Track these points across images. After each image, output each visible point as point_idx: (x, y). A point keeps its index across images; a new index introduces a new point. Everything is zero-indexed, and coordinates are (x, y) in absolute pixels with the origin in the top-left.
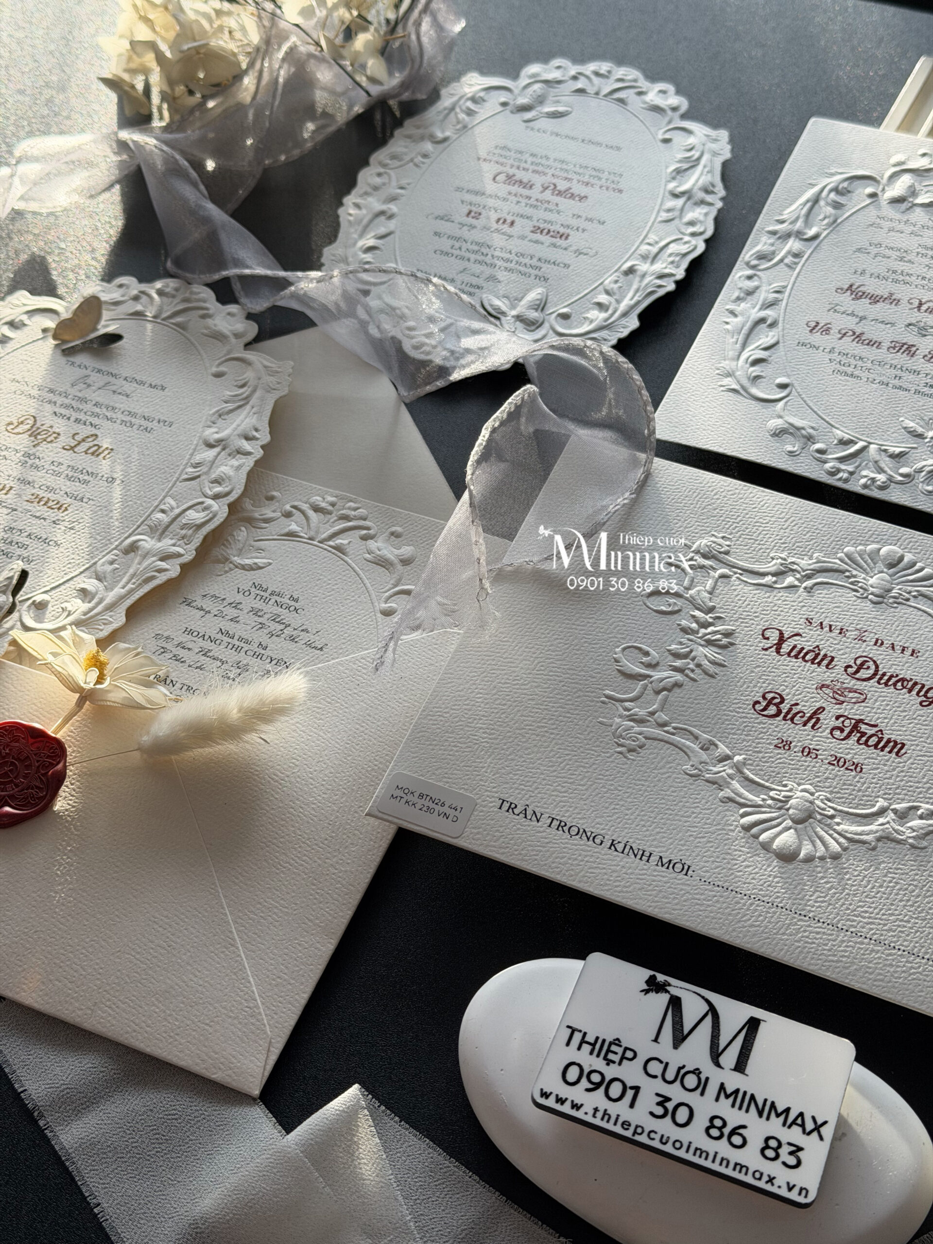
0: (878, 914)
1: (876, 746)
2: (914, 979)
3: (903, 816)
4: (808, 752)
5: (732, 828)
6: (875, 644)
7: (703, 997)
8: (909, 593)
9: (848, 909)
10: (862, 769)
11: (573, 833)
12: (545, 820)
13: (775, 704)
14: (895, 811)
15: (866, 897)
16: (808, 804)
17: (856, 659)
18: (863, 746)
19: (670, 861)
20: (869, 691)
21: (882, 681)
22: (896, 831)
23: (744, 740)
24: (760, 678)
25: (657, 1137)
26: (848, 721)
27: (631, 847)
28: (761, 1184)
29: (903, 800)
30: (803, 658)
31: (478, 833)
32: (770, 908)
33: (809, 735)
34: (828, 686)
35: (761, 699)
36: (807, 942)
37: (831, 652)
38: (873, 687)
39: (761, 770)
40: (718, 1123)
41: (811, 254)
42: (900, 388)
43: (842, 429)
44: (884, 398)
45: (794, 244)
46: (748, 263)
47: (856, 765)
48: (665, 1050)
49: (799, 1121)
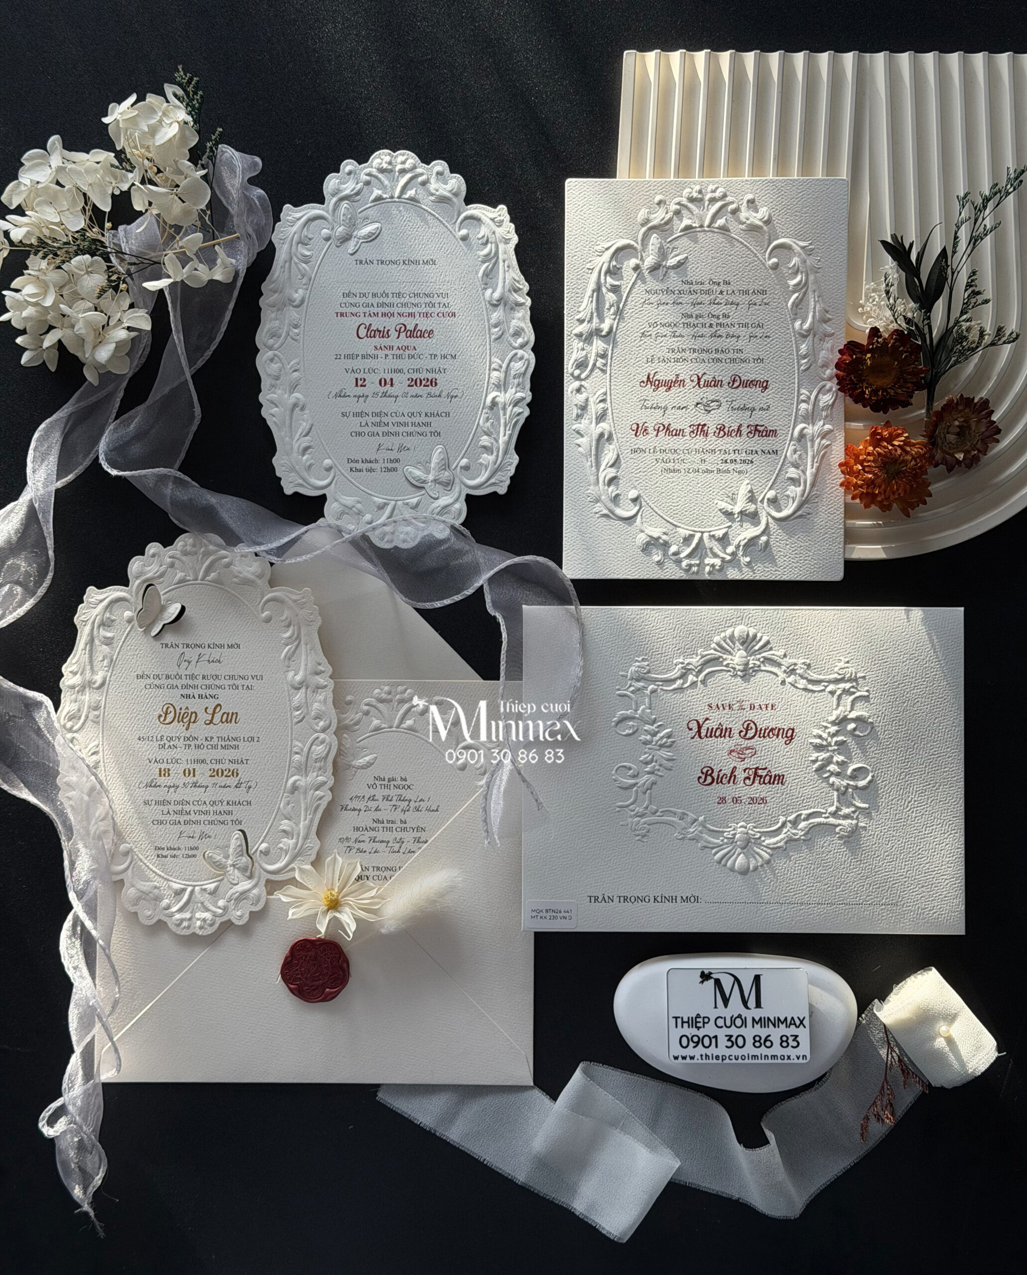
0: (797, 887)
1: (770, 782)
2: (824, 917)
3: (795, 823)
4: (736, 800)
5: (711, 864)
6: (751, 709)
7: (730, 974)
8: (759, 660)
9: (782, 890)
10: (766, 800)
11: (633, 901)
12: (616, 900)
13: (710, 775)
14: (790, 821)
15: (789, 880)
16: (745, 836)
17: (743, 725)
18: (763, 785)
19: (687, 897)
20: (756, 745)
21: (762, 735)
22: (794, 834)
23: (701, 806)
24: (696, 760)
25: (733, 1058)
26: (751, 771)
27: (665, 897)
29: (792, 812)
30: (715, 735)
31: (585, 921)
32: (744, 905)
33: (733, 789)
34: (734, 751)
35: (701, 775)
36: (768, 918)
37: (729, 725)
38: (757, 741)
39: (715, 822)
40: (757, 1039)
41: (612, 350)
42: (707, 471)
43: (682, 526)
44: (699, 485)
45: (598, 345)
46: (572, 374)
47: (762, 799)
48: (721, 1011)
49: (793, 1022)
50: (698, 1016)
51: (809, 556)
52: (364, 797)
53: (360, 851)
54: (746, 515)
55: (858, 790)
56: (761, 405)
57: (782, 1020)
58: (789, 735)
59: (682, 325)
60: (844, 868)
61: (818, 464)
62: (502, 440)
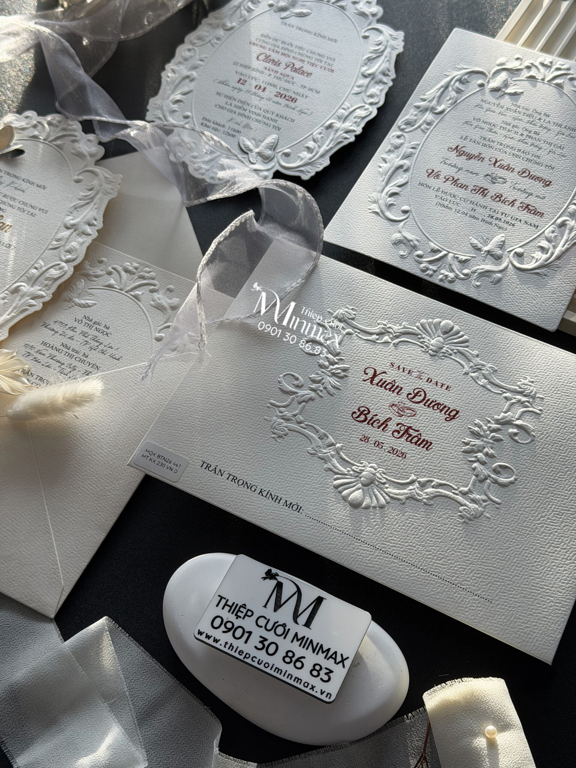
0: (399, 541)
1: (416, 443)
2: (412, 580)
3: (423, 485)
4: (378, 444)
5: (328, 486)
6: (427, 381)
7: (295, 584)
8: (452, 350)
9: (383, 537)
10: (406, 456)
11: (240, 484)
12: (226, 475)
13: (364, 414)
14: (419, 482)
15: (395, 531)
16: (372, 475)
17: (414, 390)
18: (409, 443)
19: (291, 503)
20: (418, 410)
21: (427, 404)
22: (418, 494)
23: (344, 435)
24: (359, 398)
25: (256, 660)
26: (403, 427)
27: (271, 494)
28: (307, 690)
29: (425, 476)
30: (385, 387)
31: (187, 480)
32: (341, 534)
33: (380, 434)
34: (396, 405)
35: (357, 411)
36: (358, 555)
37: (402, 384)
38: (420, 407)
39: (350, 453)
40: (290, 654)
41: (438, 123)
42: (474, 217)
43: (435, 242)
44: (462, 223)
45: (428, 116)
46: (399, 127)
47: (403, 454)
48: (269, 612)
49: (334, 656)
50: (244, 606)
51: (532, 303)
52: (67, 325)
53: (36, 360)
54: (492, 255)
55: (496, 485)
56: (539, 194)
57: (324, 649)
58: (452, 414)
59: (499, 127)
60: (452, 545)
61: (568, 246)
62: (324, 148)
